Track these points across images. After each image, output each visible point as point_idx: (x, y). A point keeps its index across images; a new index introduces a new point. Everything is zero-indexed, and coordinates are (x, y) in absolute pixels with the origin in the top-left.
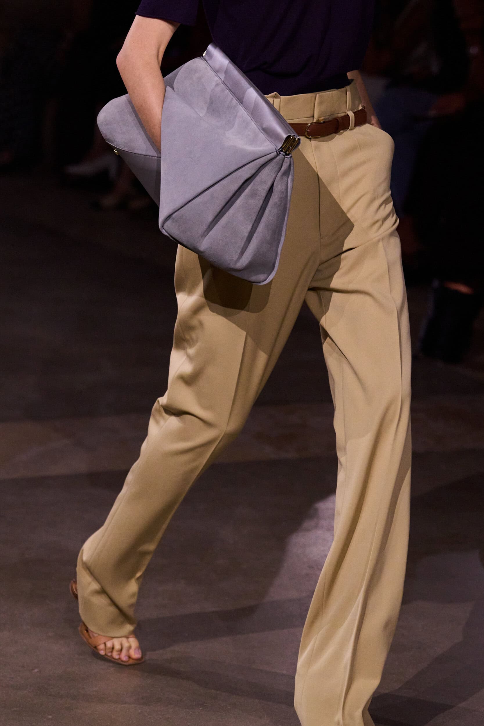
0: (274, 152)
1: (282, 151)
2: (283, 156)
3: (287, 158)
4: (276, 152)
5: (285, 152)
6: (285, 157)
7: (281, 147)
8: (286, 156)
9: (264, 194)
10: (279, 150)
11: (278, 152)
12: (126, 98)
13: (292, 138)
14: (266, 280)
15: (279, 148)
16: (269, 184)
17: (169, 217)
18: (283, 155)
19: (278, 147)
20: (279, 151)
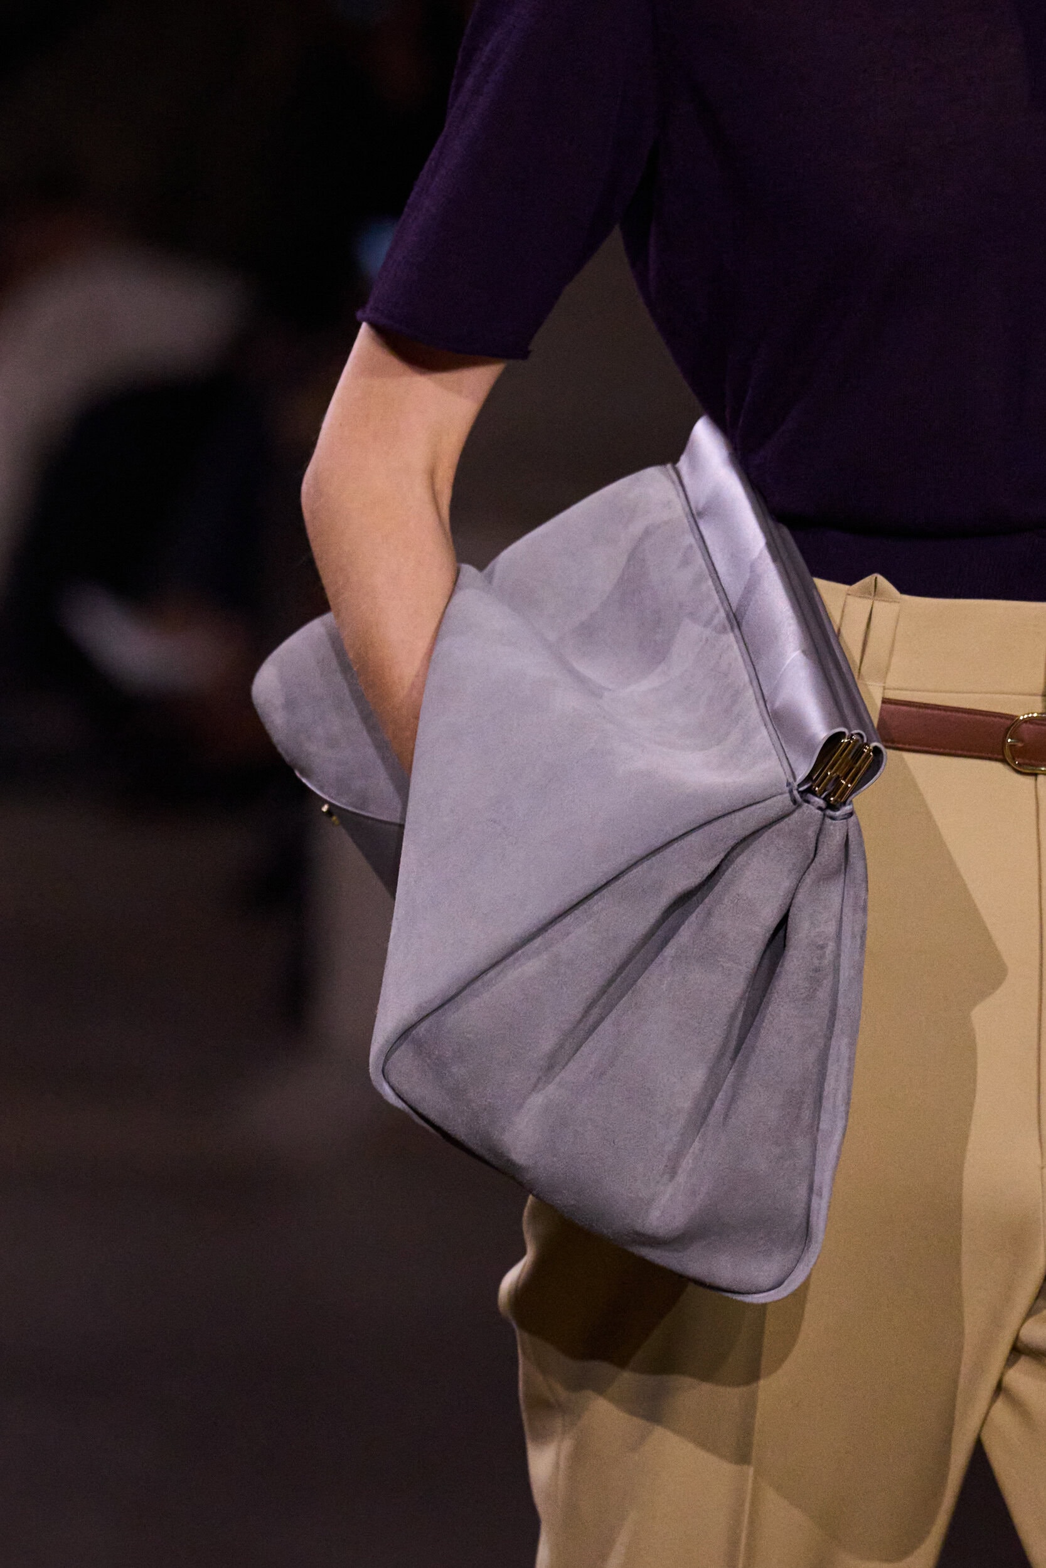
0: (781, 794)
1: (810, 791)
2: (820, 812)
3: (832, 818)
4: (788, 795)
5: (826, 799)
6: (824, 815)
7: (808, 778)
8: (830, 812)
9: (750, 956)
10: (799, 786)
11: (795, 792)
12: (322, 630)
13: (849, 743)
14: (779, 1284)
15: (800, 777)
16: (769, 917)
17: (405, 1034)
18: (820, 808)
19: (799, 775)
20: (799, 792)
